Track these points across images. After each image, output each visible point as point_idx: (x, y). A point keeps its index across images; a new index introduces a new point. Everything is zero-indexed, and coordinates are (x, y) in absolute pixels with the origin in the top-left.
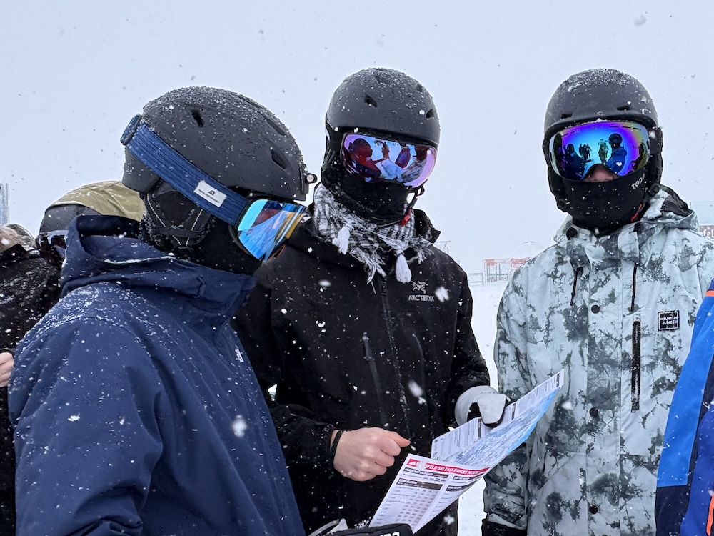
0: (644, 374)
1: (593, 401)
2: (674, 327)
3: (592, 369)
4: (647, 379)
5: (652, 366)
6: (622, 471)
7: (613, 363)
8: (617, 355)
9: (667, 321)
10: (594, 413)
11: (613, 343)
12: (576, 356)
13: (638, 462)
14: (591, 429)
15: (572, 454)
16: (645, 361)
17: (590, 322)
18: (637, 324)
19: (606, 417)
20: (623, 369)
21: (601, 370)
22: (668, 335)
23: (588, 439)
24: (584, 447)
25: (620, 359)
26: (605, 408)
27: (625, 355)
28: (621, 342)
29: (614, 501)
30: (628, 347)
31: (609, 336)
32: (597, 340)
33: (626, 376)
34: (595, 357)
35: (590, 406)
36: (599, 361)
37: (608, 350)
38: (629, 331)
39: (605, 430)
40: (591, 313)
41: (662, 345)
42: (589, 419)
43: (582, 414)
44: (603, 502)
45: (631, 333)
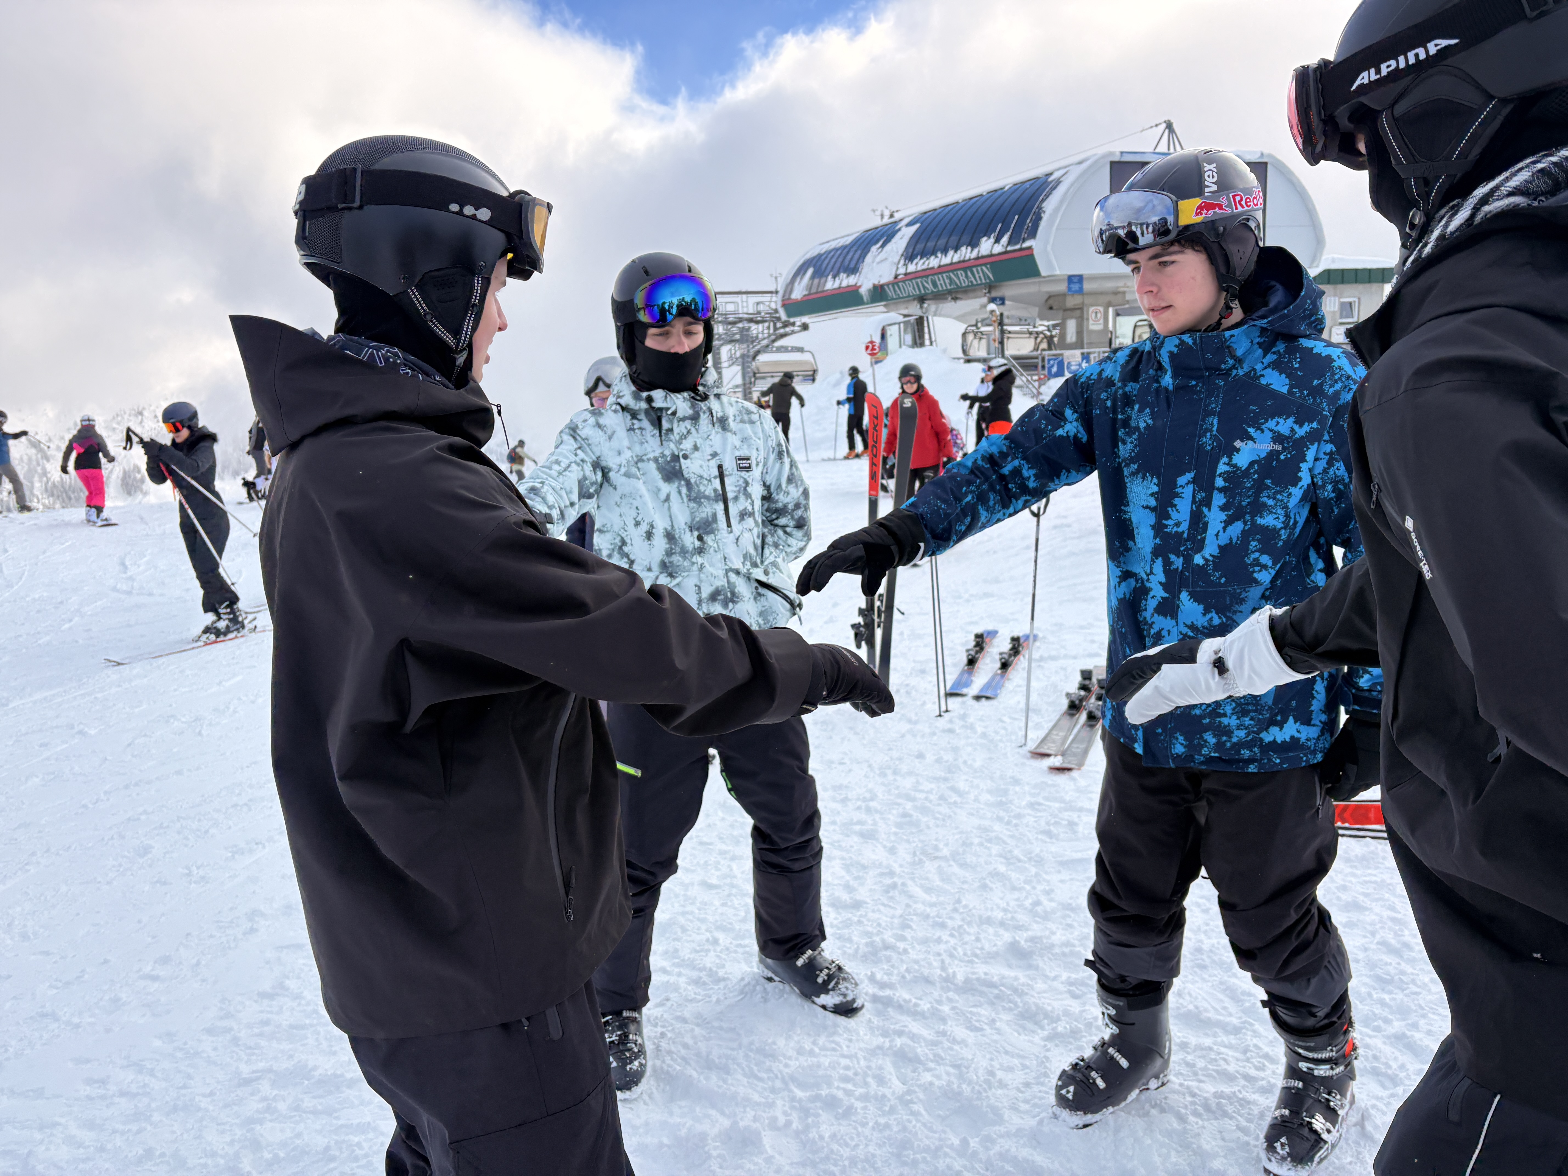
0: (730, 505)
2: (748, 468)
4: (734, 510)
6: (728, 582)
9: (744, 464)
12: (674, 496)
14: (700, 551)
15: (685, 574)
22: (744, 474)
23: (698, 559)
24: (695, 568)
27: (715, 490)
30: (717, 483)
32: (693, 481)
34: (693, 495)
36: (695, 497)
39: (712, 550)
41: (741, 482)
42: (697, 544)
45: (717, 473)
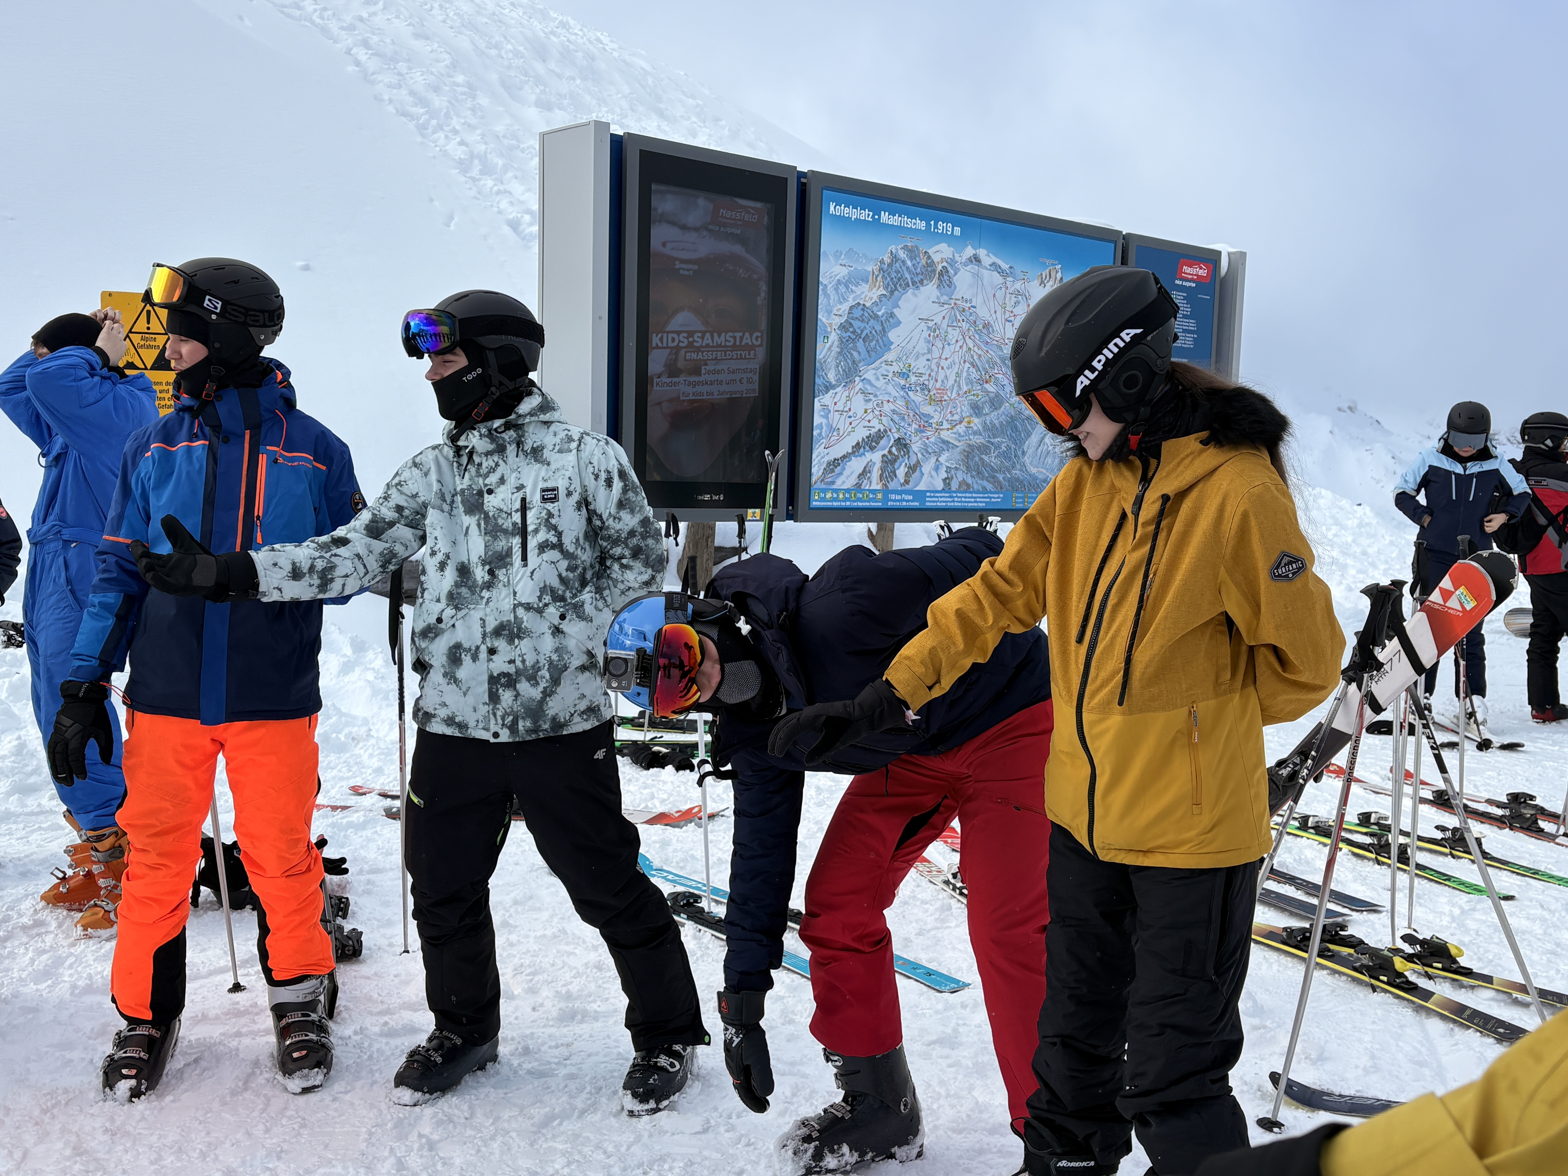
0: (530, 538)
1: (490, 563)
2: (554, 499)
3: (488, 538)
5: (536, 531)
6: (516, 617)
7: (505, 532)
8: (508, 524)
10: (491, 572)
11: (505, 515)
12: (473, 529)
13: (528, 607)
14: (489, 585)
16: (530, 528)
17: (485, 501)
18: (524, 500)
19: (501, 574)
20: (513, 535)
21: (495, 538)
22: (549, 506)
24: (484, 601)
25: (510, 528)
26: (500, 568)
27: (515, 524)
28: (511, 514)
29: (510, 642)
30: (517, 517)
31: (501, 510)
32: (491, 515)
33: (516, 541)
34: (490, 528)
35: (487, 567)
36: (493, 531)
37: (500, 521)
38: (518, 505)
39: (501, 585)
40: (486, 495)
41: (544, 514)
42: (488, 578)
43: (480, 574)
44: (501, 644)
45: (519, 507)
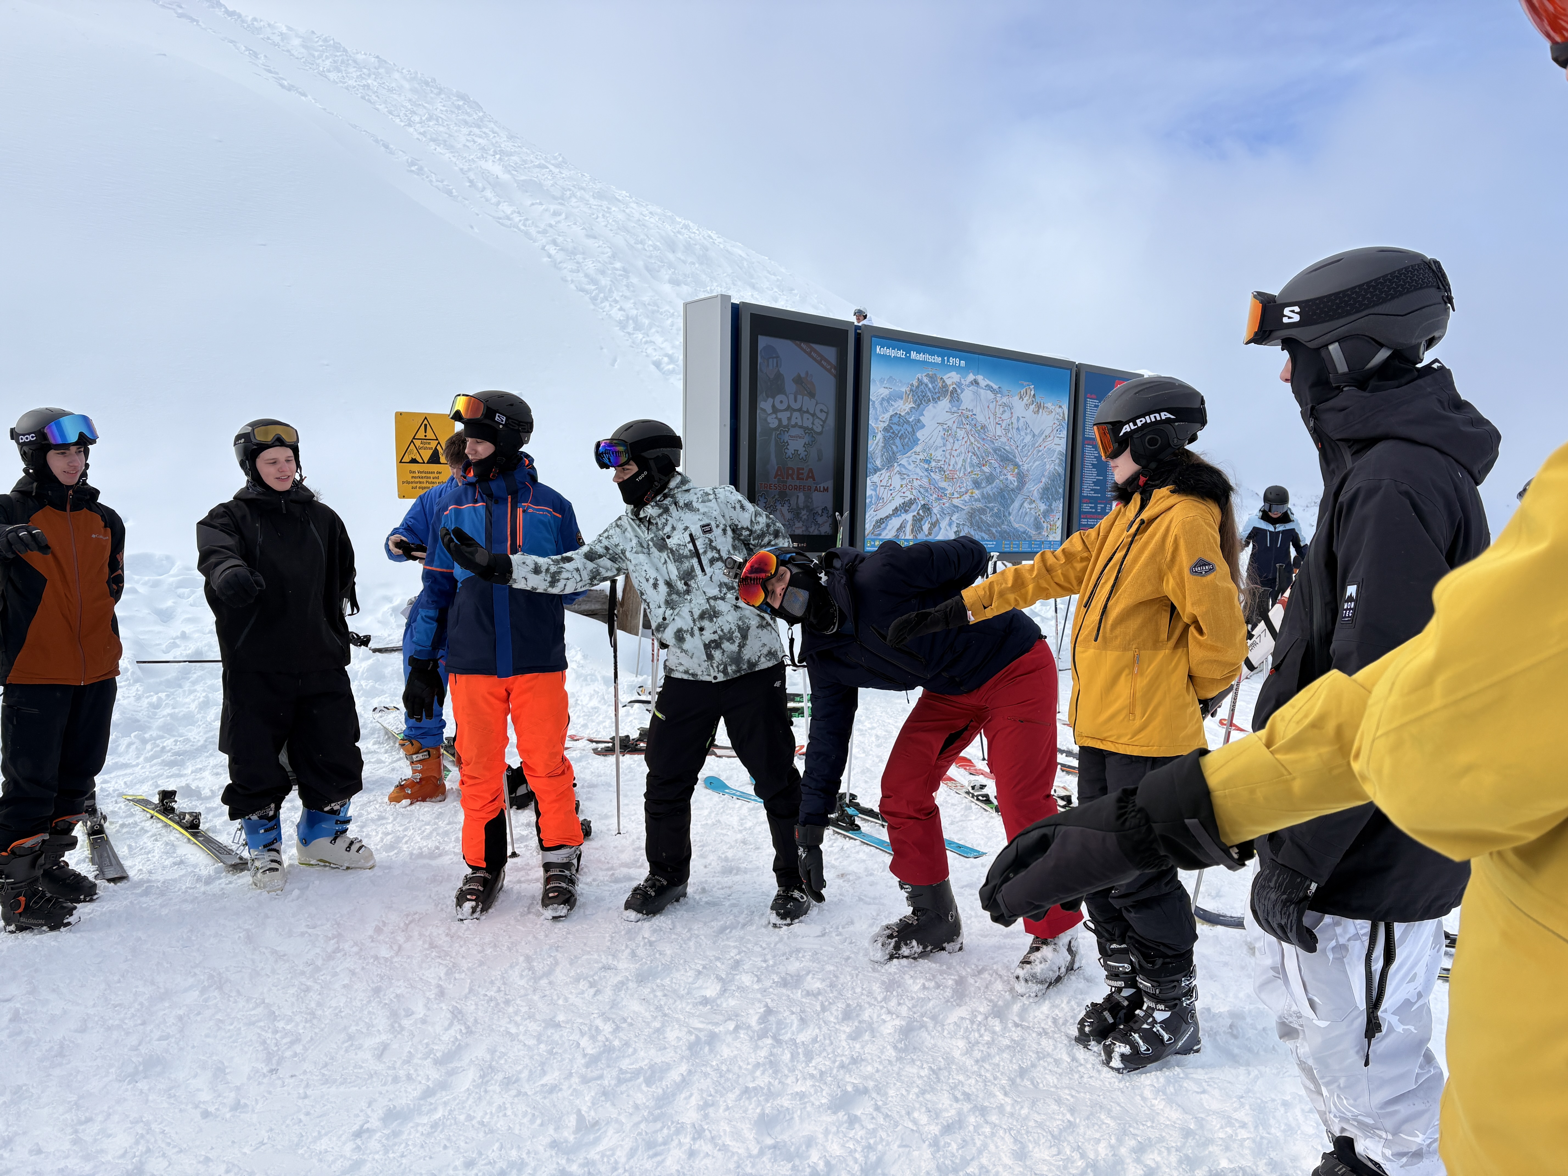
1: (683, 578)
3: (677, 563)
5: (705, 552)
7: (686, 557)
8: (686, 552)
10: (686, 584)
11: (683, 548)
13: (715, 598)
16: (701, 551)
17: (668, 543)
18: (691, 535)
19: (692, 583)
20: (692, 557)
21: (681, 562)
25: (689, 554)
26: (690, 580)
28: (686, 546)
29: (711, 620)
31: (680, 545)
33: (695, 561)
35: (683, 581)
37: (681, 552)
38: (688, 539)
40: (667, 539)
43: (680, 586)
44: (706, 623)
